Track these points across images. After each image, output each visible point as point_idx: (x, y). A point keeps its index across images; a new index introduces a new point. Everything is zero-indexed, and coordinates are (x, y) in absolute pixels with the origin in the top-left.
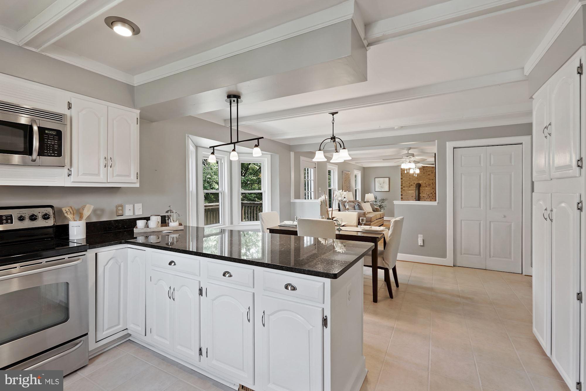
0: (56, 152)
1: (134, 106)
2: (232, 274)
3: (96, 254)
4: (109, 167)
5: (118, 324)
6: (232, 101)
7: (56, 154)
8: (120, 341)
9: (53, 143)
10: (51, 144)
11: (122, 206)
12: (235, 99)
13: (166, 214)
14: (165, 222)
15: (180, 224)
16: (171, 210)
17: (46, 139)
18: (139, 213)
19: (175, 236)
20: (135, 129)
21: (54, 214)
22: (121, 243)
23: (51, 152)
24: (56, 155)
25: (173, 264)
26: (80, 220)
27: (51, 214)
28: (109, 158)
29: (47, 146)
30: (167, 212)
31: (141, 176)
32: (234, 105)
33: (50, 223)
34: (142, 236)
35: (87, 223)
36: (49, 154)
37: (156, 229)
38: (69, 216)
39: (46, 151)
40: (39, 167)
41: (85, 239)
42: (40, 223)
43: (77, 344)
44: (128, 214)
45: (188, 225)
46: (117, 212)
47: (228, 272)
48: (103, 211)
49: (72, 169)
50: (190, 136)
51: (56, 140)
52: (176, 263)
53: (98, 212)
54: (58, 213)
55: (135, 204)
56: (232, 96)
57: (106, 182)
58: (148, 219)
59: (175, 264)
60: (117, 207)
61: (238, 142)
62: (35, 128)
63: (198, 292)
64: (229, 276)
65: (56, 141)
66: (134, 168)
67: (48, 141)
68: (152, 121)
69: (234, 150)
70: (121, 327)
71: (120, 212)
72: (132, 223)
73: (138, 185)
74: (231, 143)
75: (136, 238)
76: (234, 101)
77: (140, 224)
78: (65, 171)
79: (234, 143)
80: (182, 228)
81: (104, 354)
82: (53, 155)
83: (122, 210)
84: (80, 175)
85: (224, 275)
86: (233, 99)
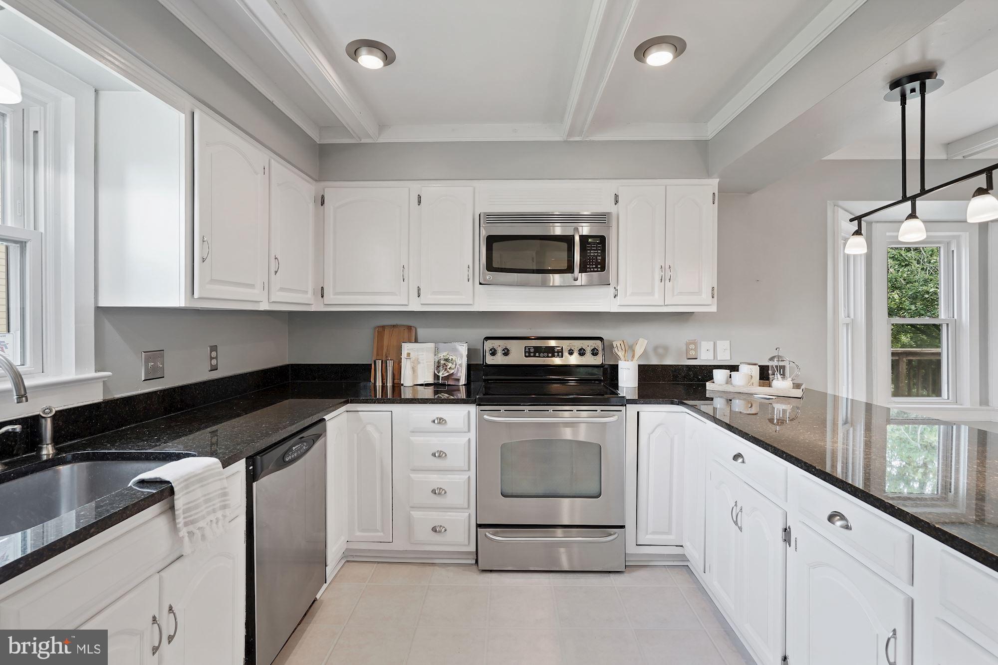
0: (599, 266)
1: (708, 175)
2: (851, 523)
3: (638, 412)
4: (667, 281)
5: (669, 533)
6: (908, 92)
7: (599, 268)
8: (673, 561)
9: (596, 254)
10: (594, 256)
11: (694, 343)
12: (916, 85)
13: (770, 364)
14: (768, 379)
15: (797, 386)
16: (779, 357)
17: (589, 250)
18: (724, 357)
19: (787, 407)
20: (711, 212)
21: (603, 349)
22: (672, 403)
23: (594, 266)
24: (599, 269)
25: (740, 460)
26: (632, 361)
27: (600, 349)
28: (667, 267)
29: (590, 259)
30: (772, 359)
31: (722, 292)
32: (913, 103)
33: (598, 360)
34: (721, 397)
35: (639, 366)
36: (592, 270)
37: (744, 389)
38: (621, 354)
39: (588, 266)
40: (582, 287)
41: (637, 389)
42: (589, 360)
43: (611, 535)
44: (704, 358)
45: (830, 391)
46: (687, 352)
47: (843, 518)
48: (666, 349)
49: (619, 288)
50: (841, 203)
51: (599, 250)
52: (746, 461)
53: (661, 351)
54: (608, 348)
55: (718, 342)
56: (904, 80)
57: (663, 304)
58: (734, 368)
59: (743, 462)
60: (688, 344)
61: (923, 192)
62: (577, 238)
63: (780, 534)
64: (842, 527)
65: (600, 251)
66: (709, 279)
67: (590, 253)
68: (750, 193)
69: (913, 215)
70: (671, 538)
71: (692, 353)
72: (705, 373)
73: (714, 309)
74: (905, 199)
75: (712, 399)
76: (913, 90)
77: (719, 375)
78: (610, 290)
79: (913, 199)
80: (798, 393)
81: (648, 569)
82: (596, 269)
83: (696, 349)
84: (628, 295)
85: (831, 518)
86: (909, 87)
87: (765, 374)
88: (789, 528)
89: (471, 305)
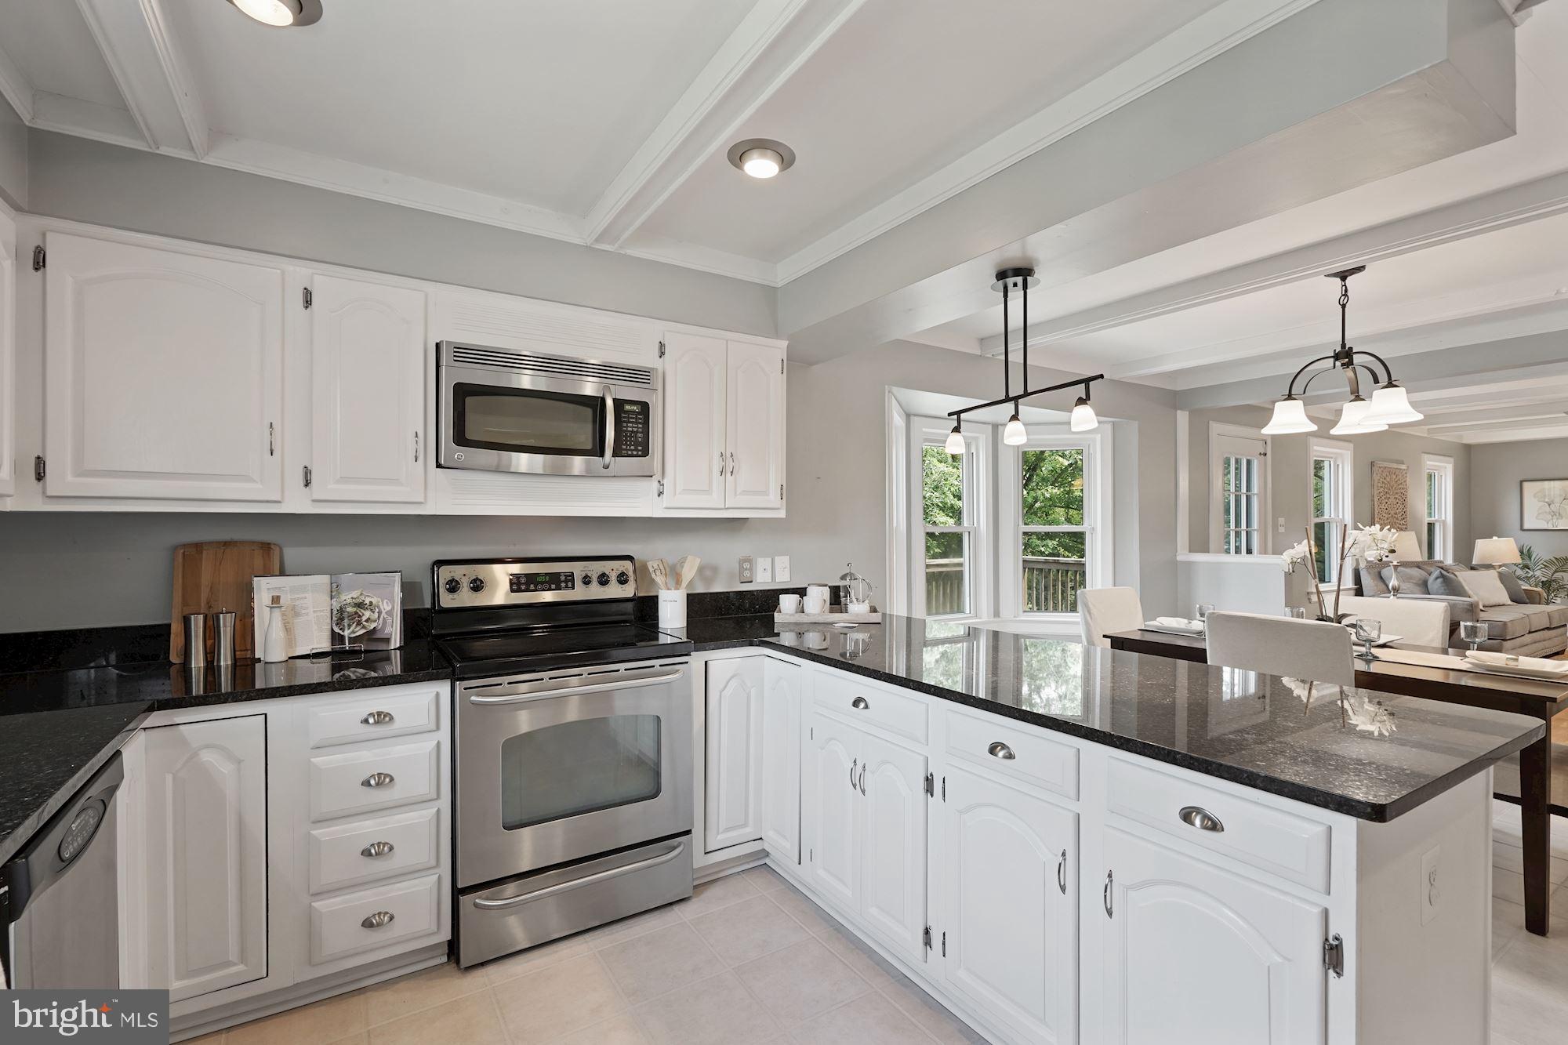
0: (640, 448)
1: (776, 334)
2: (1013, 750)
3: (706, 662)
4: (729, 474)
5: (745, 825)
6: (1010, 286)
7: (640, 451)
8: (748, 863)
9: (635, 430)
10: (632, 432)
11: (749, 560)
12: (1019, 280)
13: (841, 583)
14: (839, 603)
15: (874, 610)
16: (851, 574)
17: (625, 422)
18: (783, 579)
19: (861, 636)
20: (777, 384)
21: (635, 571)
22: (751, 644)
23: (632, 448)
24: (640, 453)
25: (862, 705)
26: (677, 589)
27: (631, 574)
28: (728, 455)
29: (626, 436)
30: (843, 578)
31: (790, 491)
32: (1016, 297)
33: (628, 591)
34: (791, 631)
35: (688, 595)
36: (630, 453)
37: (820, 618)
38: (659, 579)
39: (624, 447)
40: (614, 479)
41: (685, 629)
42: (614, 591)
43: (674, 848)
44: (762, 580)
45: (888, 612)
46: (741, 573)
47: (1004, 746)
48: (715, 569)
49: (665, 482)
50: (895, 389)
51: (640, 423)
52: (870, 705)
53: (708, 573)
54: (642, 571)
55: (776, 558)
56: (1010, 273)
57: (723, 506)
58: (801, 592)
59: (866, 707)
60: (742, 562)
61: (1026, 394)
62: (609, 403)
63: (921, 784)
64: (1005, 757)
65: (640, 426)
66: (775, 476)
67: (627, 427)
68: (811, 364)
69: (1015, 417)
70: (749, 832)
71: (747, 574)
72: (768, 600)
73: (782, 514)
74: (1007, 399)
75: (778, 635)
76: (1015, 285)
77: (787, 602)
78: (654, 485)
79: (1016, 399)
80: (876, 618)
81: (719, 883)
82: (635, 453)
83: (751, 569)
84: (677, 493)
85: (993, 750)
86: (1010, 281)
87: (837, 599)
88: (931, 775)
89: (421, 503)
